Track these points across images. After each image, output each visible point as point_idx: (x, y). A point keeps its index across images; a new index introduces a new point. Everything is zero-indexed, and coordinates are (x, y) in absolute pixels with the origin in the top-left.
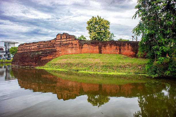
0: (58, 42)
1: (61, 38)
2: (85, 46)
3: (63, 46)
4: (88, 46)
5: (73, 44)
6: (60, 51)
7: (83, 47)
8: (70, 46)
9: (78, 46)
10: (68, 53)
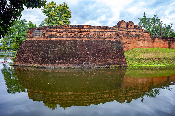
0: (124, 31)
1: (127, 26)
2: (157, 40)
3: (131, 37)
4: (159, 40)
5: (144, 37)
6: (128, 42)
7: (155, 40)
8: (141, 38)
9: (150, 39)
10: (139, 46)
